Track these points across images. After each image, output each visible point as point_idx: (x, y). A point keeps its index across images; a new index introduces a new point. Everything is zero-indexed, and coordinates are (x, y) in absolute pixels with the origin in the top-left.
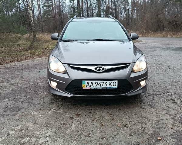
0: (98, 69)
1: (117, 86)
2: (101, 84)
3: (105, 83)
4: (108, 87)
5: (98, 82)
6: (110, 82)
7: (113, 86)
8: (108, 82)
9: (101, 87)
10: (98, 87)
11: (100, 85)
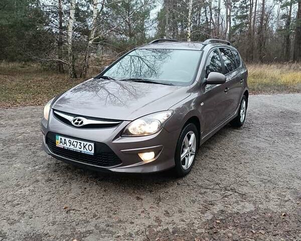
0: (76, 121)
1: (93, 152)
2: (75, 143)
3: (79, 144)
4: (82, 150)
5: (72, 140)
6: (85, 143)
7: (88, 151)
8: (82, 142)
9: (75, 148)
10: (72, 147)
11: (74, 145)
